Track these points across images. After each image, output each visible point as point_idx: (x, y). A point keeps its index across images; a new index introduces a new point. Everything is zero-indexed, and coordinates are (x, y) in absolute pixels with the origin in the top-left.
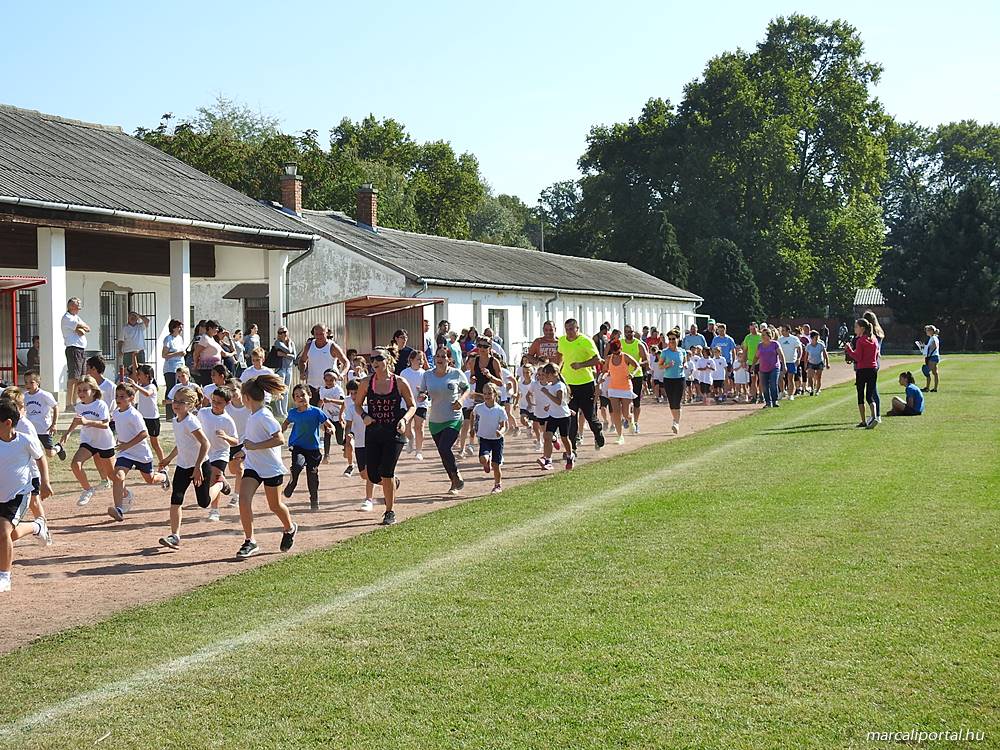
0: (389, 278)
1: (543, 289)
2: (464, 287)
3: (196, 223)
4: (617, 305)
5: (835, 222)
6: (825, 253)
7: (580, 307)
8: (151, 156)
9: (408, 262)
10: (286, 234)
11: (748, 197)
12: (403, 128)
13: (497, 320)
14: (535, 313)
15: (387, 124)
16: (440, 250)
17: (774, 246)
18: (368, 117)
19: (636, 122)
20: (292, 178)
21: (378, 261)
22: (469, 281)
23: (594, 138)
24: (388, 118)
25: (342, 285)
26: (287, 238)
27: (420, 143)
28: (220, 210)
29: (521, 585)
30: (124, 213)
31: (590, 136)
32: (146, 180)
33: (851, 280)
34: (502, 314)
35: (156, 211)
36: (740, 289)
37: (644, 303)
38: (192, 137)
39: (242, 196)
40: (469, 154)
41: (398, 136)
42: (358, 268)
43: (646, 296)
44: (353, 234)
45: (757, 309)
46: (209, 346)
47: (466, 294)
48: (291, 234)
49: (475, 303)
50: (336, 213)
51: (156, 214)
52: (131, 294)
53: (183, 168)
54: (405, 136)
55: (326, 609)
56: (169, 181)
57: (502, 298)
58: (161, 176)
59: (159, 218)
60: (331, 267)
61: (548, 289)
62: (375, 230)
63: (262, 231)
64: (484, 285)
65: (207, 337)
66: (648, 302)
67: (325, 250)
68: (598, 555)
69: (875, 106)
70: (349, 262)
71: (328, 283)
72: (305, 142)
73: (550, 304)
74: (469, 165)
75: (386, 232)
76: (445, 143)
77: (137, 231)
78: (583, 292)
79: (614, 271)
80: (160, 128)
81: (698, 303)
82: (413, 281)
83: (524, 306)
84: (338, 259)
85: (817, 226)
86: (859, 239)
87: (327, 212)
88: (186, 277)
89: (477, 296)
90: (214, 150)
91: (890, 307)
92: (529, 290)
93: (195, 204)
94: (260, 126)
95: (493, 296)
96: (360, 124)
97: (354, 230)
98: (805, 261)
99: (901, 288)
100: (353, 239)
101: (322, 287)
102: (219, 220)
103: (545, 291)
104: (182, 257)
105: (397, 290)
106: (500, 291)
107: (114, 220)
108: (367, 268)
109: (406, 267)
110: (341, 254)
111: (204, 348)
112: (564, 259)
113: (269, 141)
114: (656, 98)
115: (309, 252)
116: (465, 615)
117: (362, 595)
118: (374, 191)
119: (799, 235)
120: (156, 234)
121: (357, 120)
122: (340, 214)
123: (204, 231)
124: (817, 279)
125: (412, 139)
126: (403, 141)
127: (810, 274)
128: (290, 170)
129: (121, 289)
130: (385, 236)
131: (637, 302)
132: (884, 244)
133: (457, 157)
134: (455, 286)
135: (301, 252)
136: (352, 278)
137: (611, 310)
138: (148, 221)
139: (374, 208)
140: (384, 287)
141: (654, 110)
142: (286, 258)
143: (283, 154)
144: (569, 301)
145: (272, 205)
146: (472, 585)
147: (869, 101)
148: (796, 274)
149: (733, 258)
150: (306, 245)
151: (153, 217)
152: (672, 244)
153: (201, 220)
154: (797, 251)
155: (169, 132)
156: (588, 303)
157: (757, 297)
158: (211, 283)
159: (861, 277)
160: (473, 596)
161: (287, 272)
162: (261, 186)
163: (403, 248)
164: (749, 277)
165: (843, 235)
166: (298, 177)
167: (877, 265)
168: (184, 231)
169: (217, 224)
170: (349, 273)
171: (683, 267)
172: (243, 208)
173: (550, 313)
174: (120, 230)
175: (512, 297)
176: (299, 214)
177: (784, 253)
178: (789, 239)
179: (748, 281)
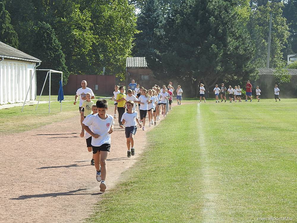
17: (69, 28)
43: (11, 58)
85: (96, 16)
91: (152, 69)
119: (85, 21)
127: (91, 46)
152: (8, 24)
154: (84, 31)
164: (59, 47)
177: (76, 33)
178: (79, 24)
179: (58, 50)
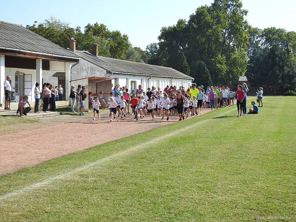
0: (101, 71)
1: (147, 75)
2: (124, 74)
3: (44, 54)
4: (169, 80)
5: (233, 56)
6: (230, 66)
7: (158, 81)
8: (31, 34)
9: (107, 67)
10: (71, 57)
11: (208, 49)
12: (106, 26)
13: (133, 84)
14: (145, 82)
15: (101, 25)
16: (117, 63)
17: (215, 63)
18: (96, 23)
19: (175, 26)
20: (73, 41)
21: (98, 66)
22: (125, 72)
23: (163, 30)
24: (101, 24)
25: (87, 73)
26: (71, 59)
27: (111, 31)
28: (51, 50)
29: (139, 162)
30: (23, 51)
31: (162, 30)
32: (29, 41)
33: (238, 74)
34: (135, 82)
35: (32, 50)
36: (205, 76)
37: (177, 79)
38: (43, 28)
39: (58, 46)
40: (125, 34)
41: (105, 29)
42: (92, 68)
43: (177, 77)
44: (91, 58)
45: (210, 82)
46: (47, 90)
47: (124, 76)
48: (72, 58)
49: (127, 79)
50: (86, 51)
51: (32, 51)
52: (24, 75)
53: (40, 37)
54: (107, 29)
55: (81, 169)
56: (36, 41)
57: (135, 77)
58: (34, 40)
59: (33, 52)
60: (84, 67)
61: (148, 75)
62: (97, 57)
63: (64, 56)
64: (129, 74)
65: (46, 88)
66: (178, 79)
67: (82, 63)
68: (162, 154)
69: (246, 22)
70: (90, 66)
71: (83, 72)
72: (77, 30)
73: (149, 80)
74: (125, 38)
75: (100, 57)
76: (118, 31)
77: (26, 56)
78: (159, 76)
79: (168, 70)
80: (33, 25)
81: (193, 80)
82: (109, 72)
83: (141, 80)
84: (86, 65)
85: (228, 58)
86: (240, 62)
87: (83, 51)
88: (41, 70)
89: (128, 77)
90: (50, 32)
91: (249, 82)
92: (143, 75)
93: (44, 48)
94: (63, 25)
95: (132, 77)
96: (93, 25)
97: (91, 57)
98: (224, 68)
99: (252, 76)
100: (91, 59)
101: (81, 73)
102: (51, 53)
103: (148, 76)
104: (40, 64)
105: (104, 75)
106: (134, 75)
107: (19, 52)
108: (95, 68)
109: (106, 68)
110: (87, 64)
111: (46, 91)
112: (154, 66)
113: (66, 30)
114: (181, 19)
115: (78, 63)
116: (123, 171)
117: (92, 165)
118: (97, 45)
119: (223, 60)
120: (32, 57)
121: (92, 24)
122: (87, 52)
123: (46, 56)
124: (228, 73)
125: (109, 30)
126: (106, 30)
127: (226, 72)
128: (72, 38)
129: (21, 73)
130: (100, 59)
131: (175, 79)
132: (248, 63)
133: (122, 35)
134: (121, 74)
135: (75, 63)
136: (90, 71)
137: (167, 82)
138: (30, 53)
139: (97, 50)
140: (100, 74)
141: (180, 22)
142: (71, 65)
143: (70, 33)
144: (155, 79)
145: (67, 49)
146: (125, 162)
147: (244, 21)
148: (222, 71)
149: (203, 67)
150: (77, 61)
151: (31, 52)
152: (185, 62)
153: (45, 53)
154: (222, 65)
155: (36, 27)
156: (160, 79)
157: (210, 78)
158: (48, 72)
159: (241, 73)
160: (125, 166)
161: (71, 69)
162: (64, 43)
163: (106, 62)
164: (208, 72)
165: (236, 60)
166: (75, 41)
167: (245, 70)
168: (40, 56)
169: (50, 54)
170: (89, 69)
171: (189, 69)
172: (58, 49)
173: (149, 82)
174: (21, 55)
175: (138, 77)
176: (75, 52)
177: (218, 65)
178: (220, 61)
179: (208, 73)
